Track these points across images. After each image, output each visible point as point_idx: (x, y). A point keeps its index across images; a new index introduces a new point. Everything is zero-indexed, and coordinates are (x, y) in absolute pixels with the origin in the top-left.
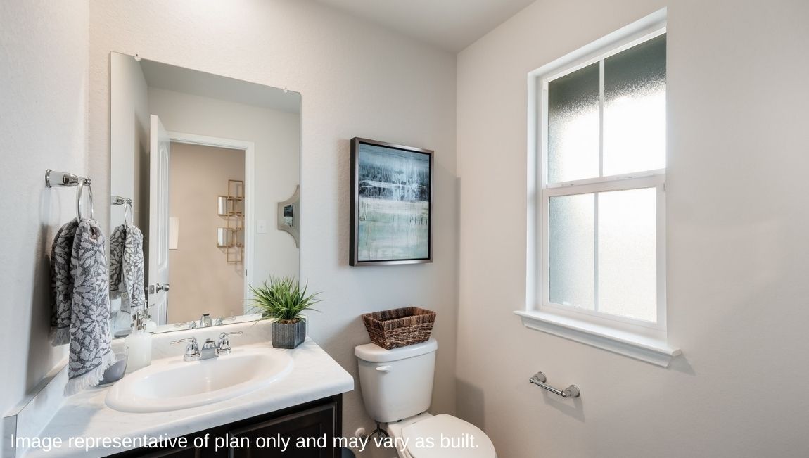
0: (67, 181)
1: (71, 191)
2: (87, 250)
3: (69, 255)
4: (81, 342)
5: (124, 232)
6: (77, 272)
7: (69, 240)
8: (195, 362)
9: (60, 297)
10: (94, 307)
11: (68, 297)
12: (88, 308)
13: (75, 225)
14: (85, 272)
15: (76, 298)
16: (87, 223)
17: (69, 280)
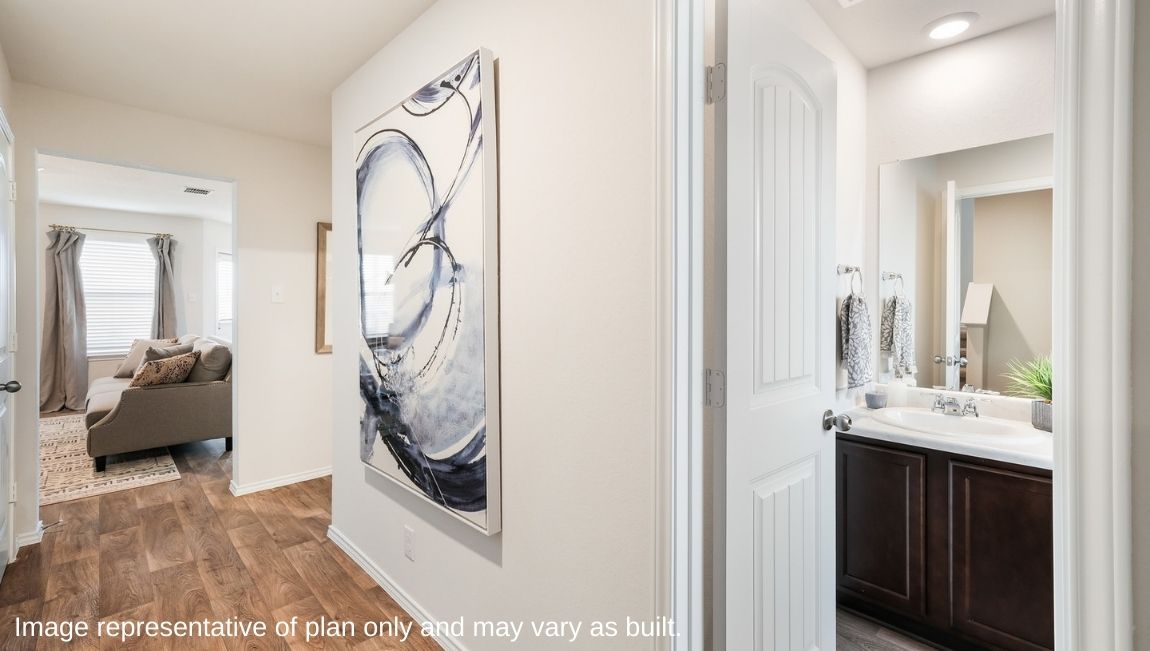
0: (847, 270)
1: (849, 275)
2: (856, 313)
3: (848, 315)
4: (853, 368)
5: (895, 302)
6: (851, 326)
7: (848, 307)
8: (939, 414)
9: (844, 341)
10: (860, 349)
11: (847, 341)
12: (856, 348)
13: (850, 297)
14: (855, 326)
15: (850, 341)
16: (857, 294)
17: (848, 330)
